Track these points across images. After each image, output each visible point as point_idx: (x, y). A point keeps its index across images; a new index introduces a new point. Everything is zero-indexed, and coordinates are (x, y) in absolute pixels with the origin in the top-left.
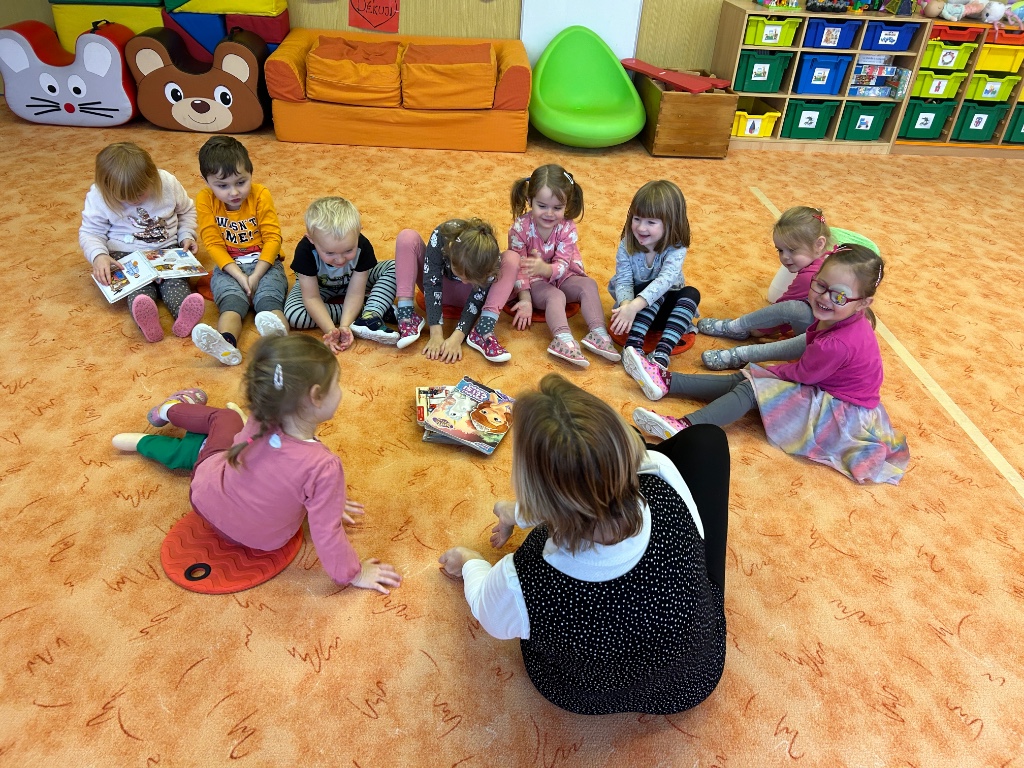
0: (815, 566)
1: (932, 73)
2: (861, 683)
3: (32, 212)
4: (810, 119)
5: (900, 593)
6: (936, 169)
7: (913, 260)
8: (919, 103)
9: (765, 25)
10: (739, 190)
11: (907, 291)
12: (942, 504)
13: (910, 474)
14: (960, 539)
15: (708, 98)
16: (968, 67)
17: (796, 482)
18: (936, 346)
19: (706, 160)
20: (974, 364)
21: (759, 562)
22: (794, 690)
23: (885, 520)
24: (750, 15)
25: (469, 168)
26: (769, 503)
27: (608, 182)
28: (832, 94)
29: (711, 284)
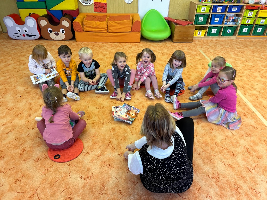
0: (217, 152)
1: (246, 18)
2: (229, 183)
3: (15, 63)
4: (214, 31)
5: (239, 159)
6: (248, 43)
7: (242, 68)
8: (243, 26)
9: (202, 7)
10: (196, 51)
11: (241, 76)
12: (250, 134)
13: (242, 126)
14: (255, 144)
15: (187, 27)
16: (256, 16)
17: (212, 129)
18: (249, 91)
19: (187, 43)
20: (259, 96)
21: (202, 151)
22: (211, 186)
23: (235, 139)
24: (198, 5)
25: (126, 47)
26: (204, 135)
27: (162, 50)
28: (220, 24)
29: (188, 76)
